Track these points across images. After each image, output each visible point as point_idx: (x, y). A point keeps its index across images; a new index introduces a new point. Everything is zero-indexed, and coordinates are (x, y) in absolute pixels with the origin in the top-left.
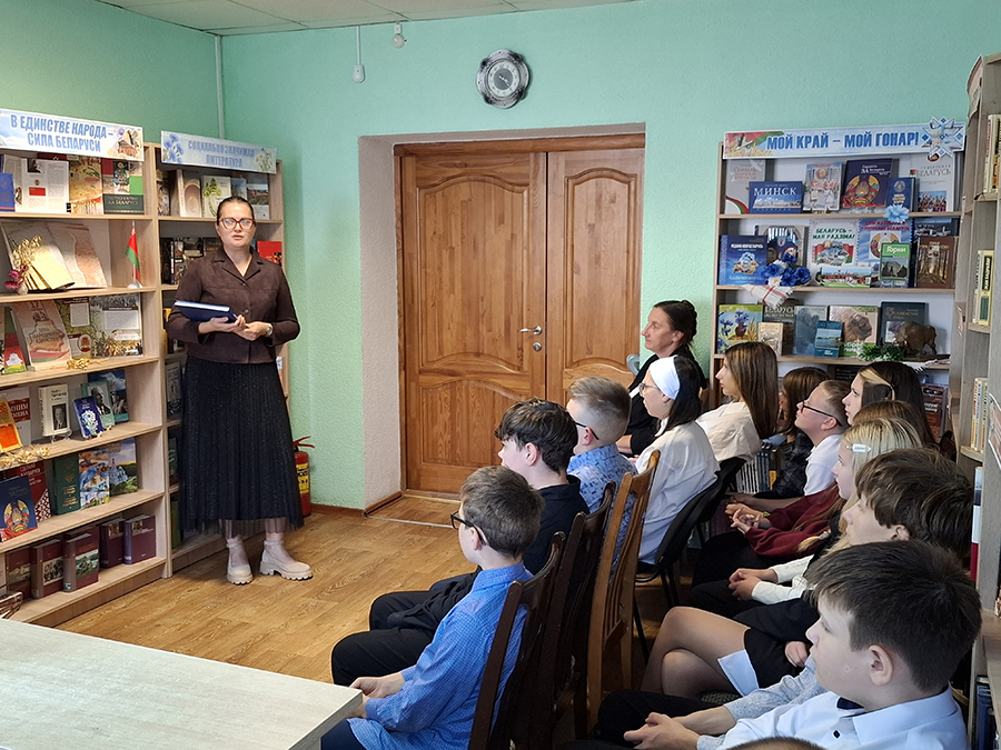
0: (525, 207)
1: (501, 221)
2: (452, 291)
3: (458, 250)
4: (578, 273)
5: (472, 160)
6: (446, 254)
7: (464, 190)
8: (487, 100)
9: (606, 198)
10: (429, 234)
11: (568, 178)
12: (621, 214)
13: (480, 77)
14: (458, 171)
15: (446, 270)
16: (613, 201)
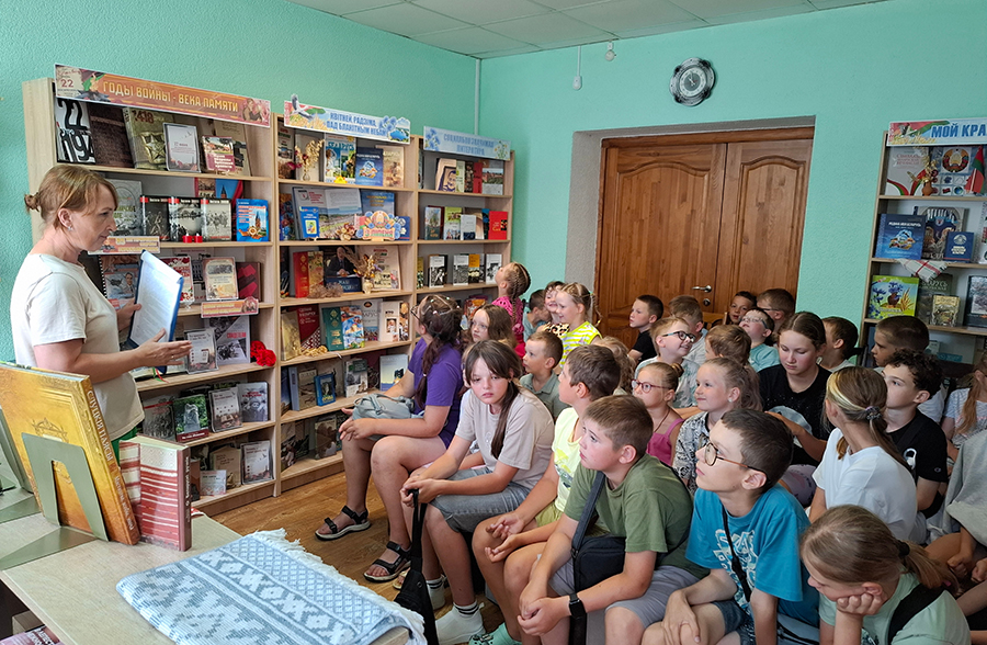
0: (705, 188)
1: (684, 199)
2: (639, 254)
3: (647, 222)
4: (746, 243)
5: (664, 150)
6: (636, 225)
7: (655, 174)
8: (678, 99)
9: (776, 181)
10: (625, 208)
11: (744, 164)
12: (789, 195)
13: (674, 81)
14: (651, 159)
15: (635, 237)
16: (782, 184)
